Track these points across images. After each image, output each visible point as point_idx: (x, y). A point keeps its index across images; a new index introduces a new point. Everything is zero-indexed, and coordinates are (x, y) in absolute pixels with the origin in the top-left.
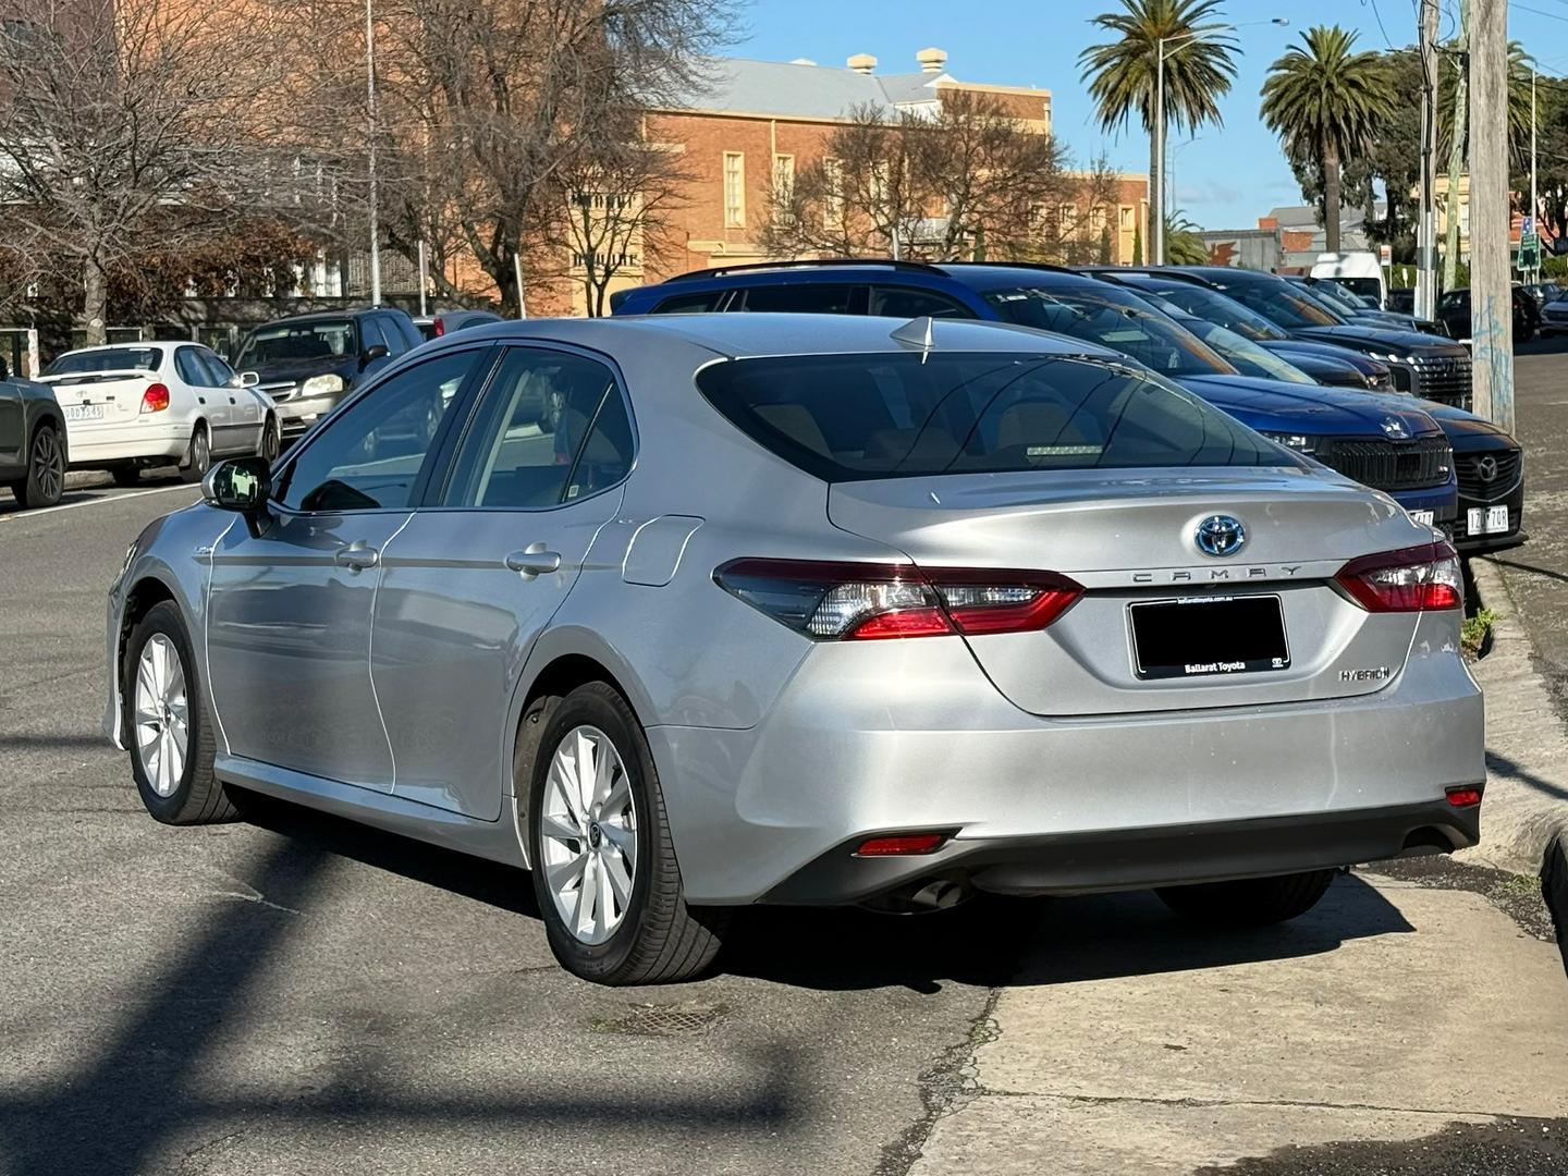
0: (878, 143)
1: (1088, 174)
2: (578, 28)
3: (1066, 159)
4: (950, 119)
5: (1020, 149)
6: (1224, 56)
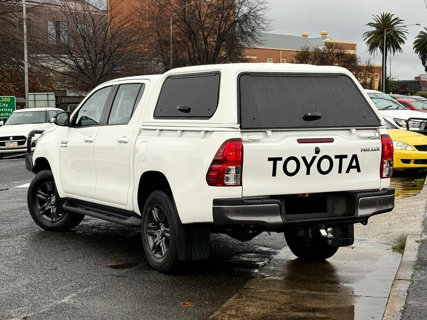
0: (308, 56)
1: (365, 65)
2: (227, 26)
3: (359, 61)
4: (327, 50)
5: (346, 58)
6: (403, 34)
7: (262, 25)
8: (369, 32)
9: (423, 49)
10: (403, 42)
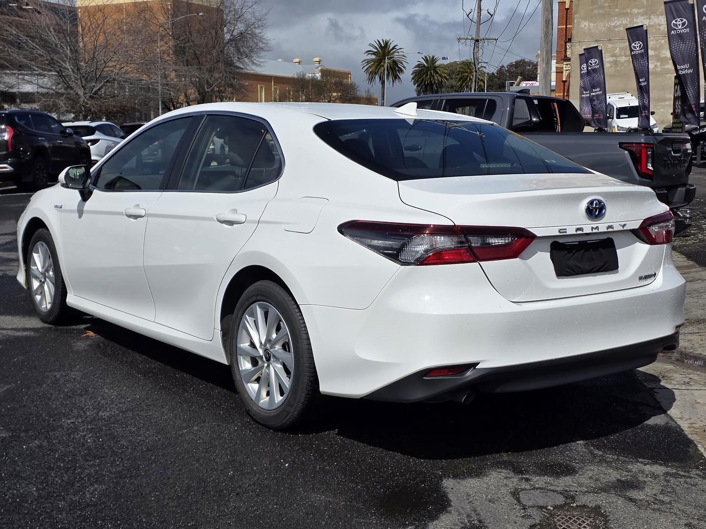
0: (305, 84)
3: (358, 91)
4: (324, 78)
5: (345, 87)
6: (402, 63)
7: (261, 45)
8: (368, 60)
9: (421, 80)
10: (402, 71)
